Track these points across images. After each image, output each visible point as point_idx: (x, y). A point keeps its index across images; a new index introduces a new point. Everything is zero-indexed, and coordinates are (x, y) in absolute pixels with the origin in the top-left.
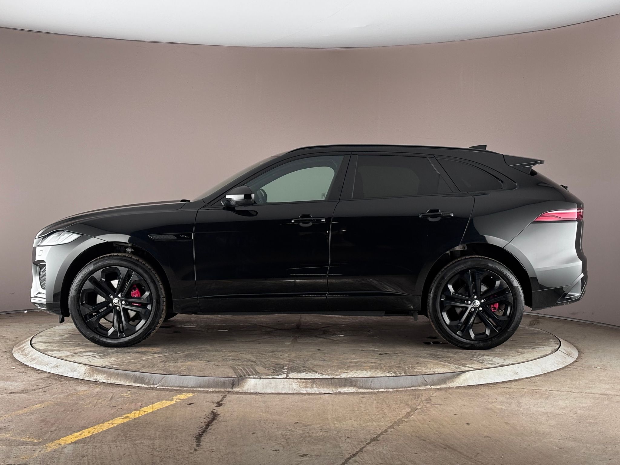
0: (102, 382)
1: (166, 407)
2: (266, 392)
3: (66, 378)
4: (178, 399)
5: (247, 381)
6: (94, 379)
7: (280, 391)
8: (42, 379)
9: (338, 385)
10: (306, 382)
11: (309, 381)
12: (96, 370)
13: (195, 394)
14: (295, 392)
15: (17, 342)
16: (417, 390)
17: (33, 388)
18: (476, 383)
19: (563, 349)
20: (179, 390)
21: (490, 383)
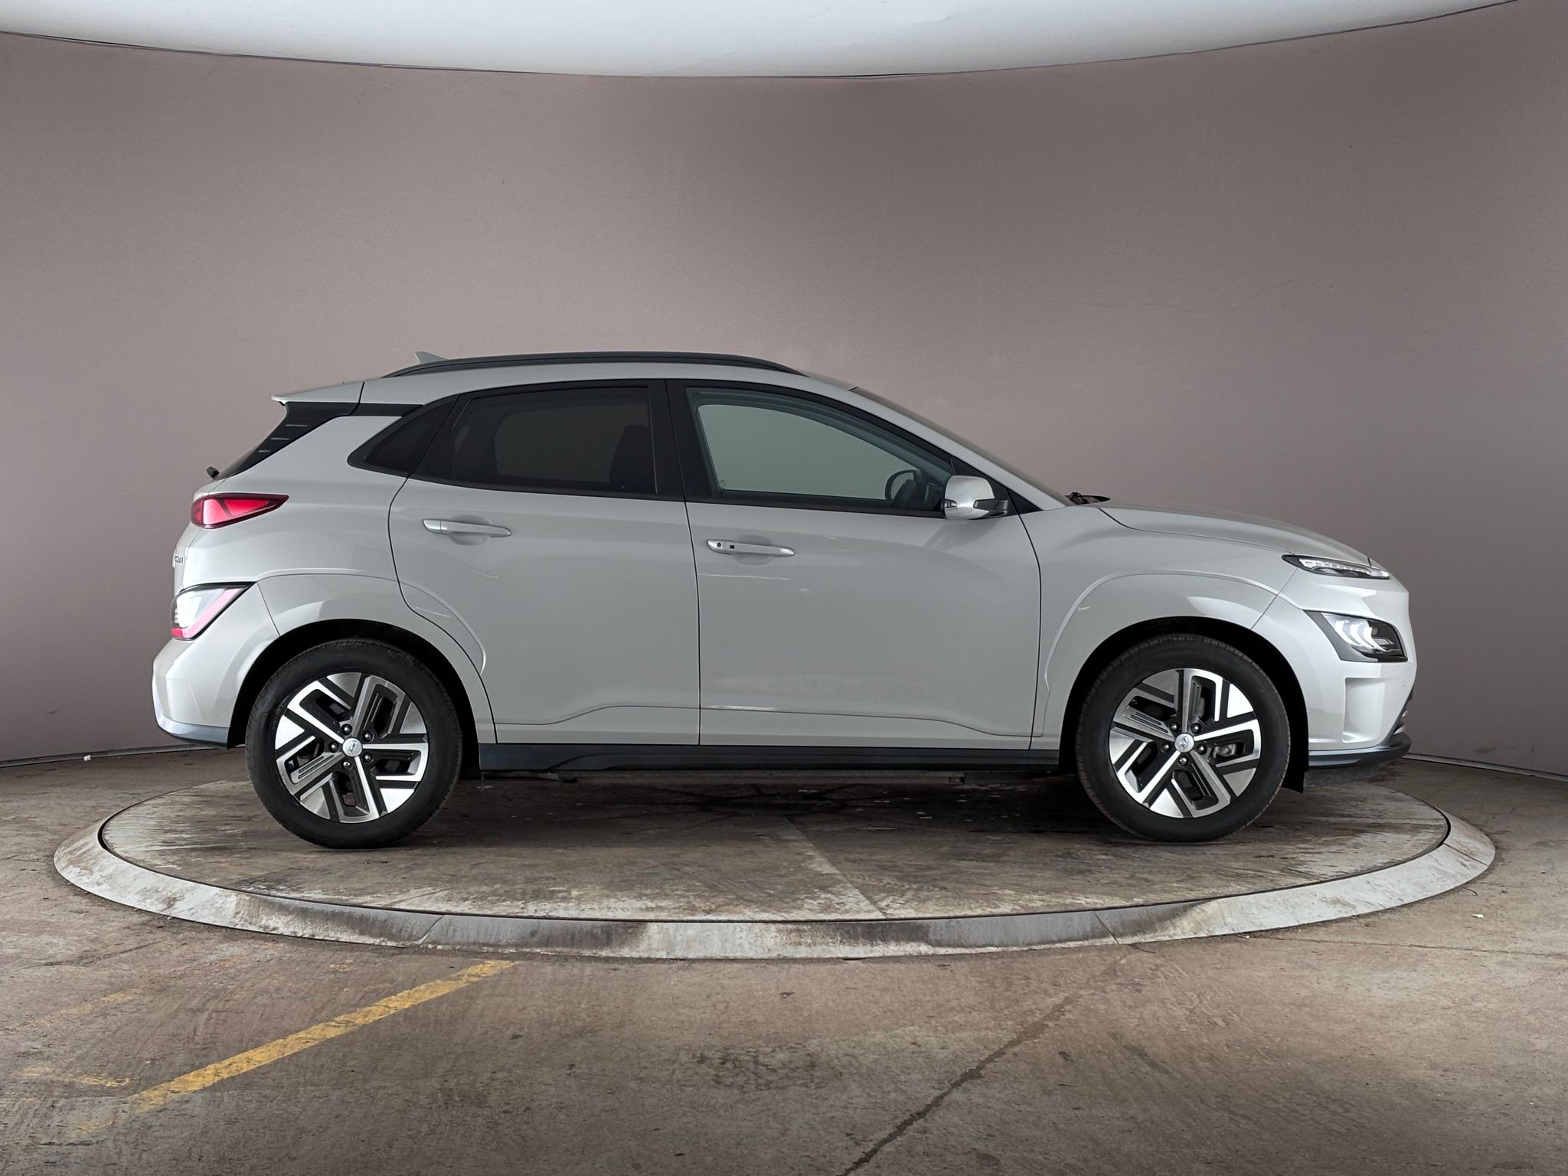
0: (282, 934)
1: (443, 997)
2: (696, 956)
3: (190, 924)
4: (473, 976)
6: (261, 927)
7: (731, 955)
8: (129, 928)
9: (878, 938)
10: (799, 930)
11: (805, 927)
13: (517, 963)
14: (770, 955)
15: (65, 835)
16: (1080, 949)
17: (103, 951)
18: (1233, 930)
19: (1458, 842)
20: (477, 953)
21: (1269, 928)
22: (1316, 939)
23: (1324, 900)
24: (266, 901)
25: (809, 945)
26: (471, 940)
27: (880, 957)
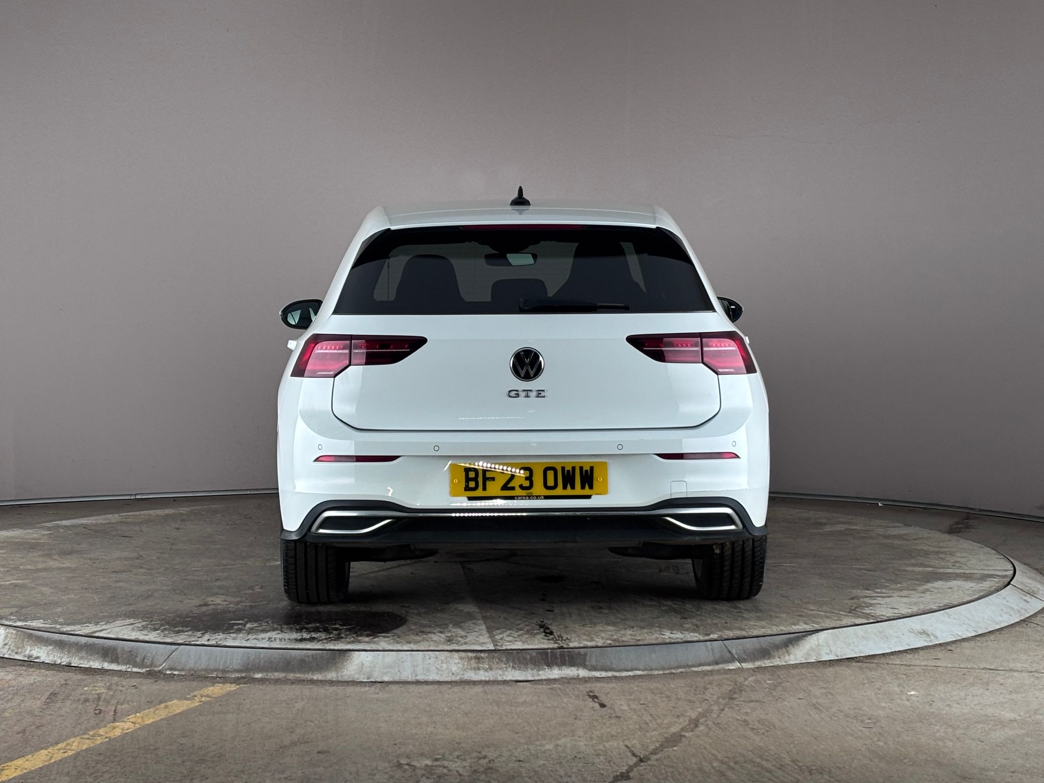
0: (43, 662)
1: (180, 713)
2: (391, 680)
4: (205, 696)
5: (351, 657)
6: (25, 656)
7: (421, 678)
9: (545, 664)
10: (477, 658)
11: (482, 655)
12: (30, 636)
13: (241, 686)
14: (454, 678)
16: (711, 672)
18: (837, 656)
19: (1021, 582)
20: (207, 677)
21: (867, 654)
22: (905, 663)
23: (911, 631)
24: (31, 635)
25: (486, 671)
26: (203, 666)
27: (545, 680)
